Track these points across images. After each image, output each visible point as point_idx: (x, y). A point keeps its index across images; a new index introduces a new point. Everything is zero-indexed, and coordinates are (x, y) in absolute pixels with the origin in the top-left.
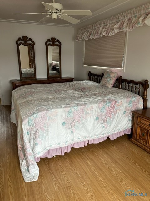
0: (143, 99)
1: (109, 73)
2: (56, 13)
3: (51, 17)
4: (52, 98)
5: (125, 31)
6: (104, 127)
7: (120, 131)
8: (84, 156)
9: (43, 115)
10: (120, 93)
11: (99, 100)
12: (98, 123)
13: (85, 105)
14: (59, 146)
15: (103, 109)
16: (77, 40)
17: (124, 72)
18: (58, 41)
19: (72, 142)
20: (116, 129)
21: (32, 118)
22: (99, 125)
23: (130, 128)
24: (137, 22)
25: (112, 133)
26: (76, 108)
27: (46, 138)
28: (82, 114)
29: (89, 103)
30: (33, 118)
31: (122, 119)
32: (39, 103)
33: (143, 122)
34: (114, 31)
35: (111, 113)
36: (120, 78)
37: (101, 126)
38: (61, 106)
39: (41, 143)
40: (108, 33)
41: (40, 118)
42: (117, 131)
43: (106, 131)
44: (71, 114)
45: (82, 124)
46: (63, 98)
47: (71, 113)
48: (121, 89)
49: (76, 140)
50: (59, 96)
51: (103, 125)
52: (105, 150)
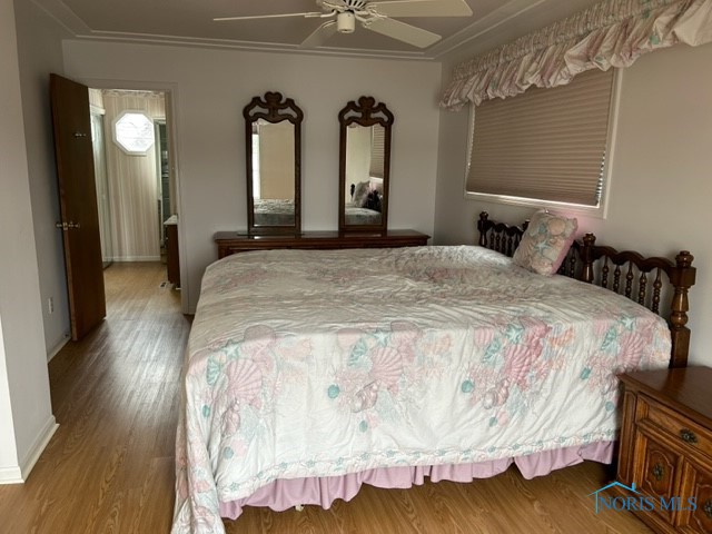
0: (672, 327)
1: (545, 220)
2: (352, 12)
3: (336, 26)
4: (312, 297)
5: (606, 68)
6: (493, 421)
7: (562, 445)
8: (405, 525)
9: (259, 352)
10: (575, 295)
11: (480, 317)
12: (471, 403)
13: (419, 330)
14: (311, 470)
15: (493, 352)
16: (446, 102)
17: (605, 217)
18: (382, 107)
19: (362, 465)
20: (547, 436)
21: (221, 357)
22: (477, 414)
23: (610, 438)
24: (648, 34)
25: (529, 448)
26: (382, 336)
27: (266, 437)
28: (405, 363)
29: (436, 323)
30: (224, 359)
31: (575, 397)
32: (257, 311)
33: (657, 421)
34: (565, 69)
35: (527, 371)
36: (585, 243)
37: (482, 415)
38: (327, 325)
39: (246, 451)
40: (545, 79)
41: (249, 362)
42: (549, 444)
43: (502, 440)
44: (365, 359)
45: (404, 400)
46: (351, 299)
47: (362, 353)
48: (590, 282)
49: (379, 457)
50: (339, 291)
51: (493, 413)
52: (495, 513)
